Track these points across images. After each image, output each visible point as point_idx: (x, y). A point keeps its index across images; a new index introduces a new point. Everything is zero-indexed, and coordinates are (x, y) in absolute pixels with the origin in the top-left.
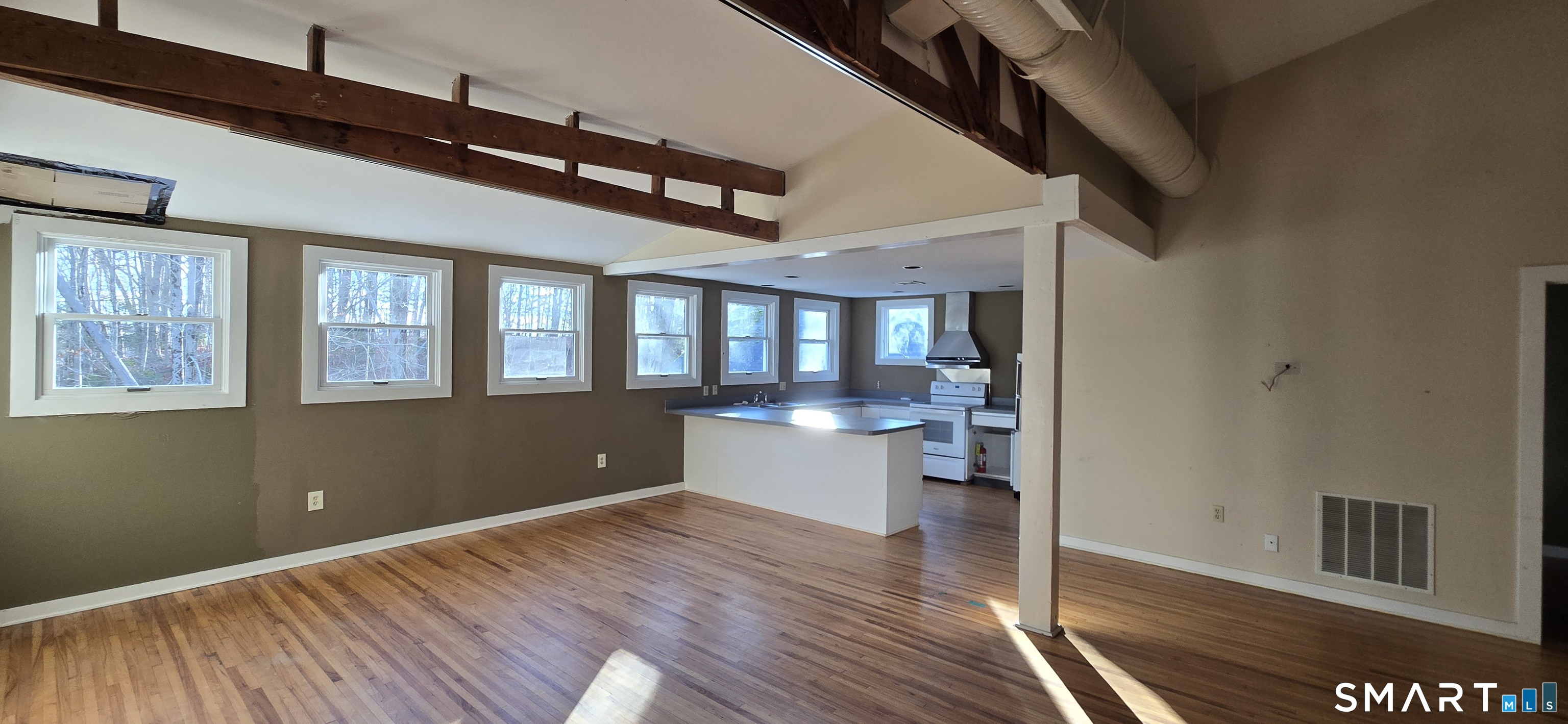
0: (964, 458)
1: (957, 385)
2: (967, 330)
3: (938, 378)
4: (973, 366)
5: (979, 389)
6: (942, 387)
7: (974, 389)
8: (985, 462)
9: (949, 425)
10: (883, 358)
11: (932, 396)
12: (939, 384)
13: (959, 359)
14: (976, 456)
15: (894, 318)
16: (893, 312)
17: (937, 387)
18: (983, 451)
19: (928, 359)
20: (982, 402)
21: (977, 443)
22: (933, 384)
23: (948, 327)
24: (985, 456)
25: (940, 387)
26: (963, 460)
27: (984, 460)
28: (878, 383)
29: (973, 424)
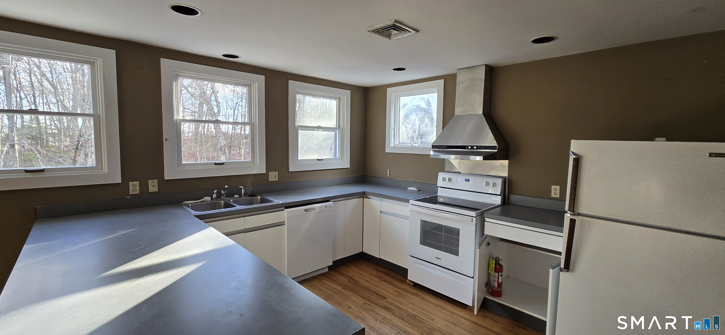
0: (473, 278)
1: (468, 178)
2: (481, 112)
3: (447, 169)
4: (487, 157)
5: (494, 185)
6: (450, 180)
7: (487, 184)
8: (501, 283)
9: (455, 233)
10: (392, 145)
11: (439, 188)
12: (447, 176)
13: (470, 147)
14: (489, 274)
15: (404, 105)
16: (403, 100)
17: (444, 179)
18: (499, 268)
19: (434, 147)
20: (498, 200)
21: (490, 257)
22: (441, 175)
23: (458, 111)
24: (502, 275)
25: (447, 180)
26: (472, 279)
27: (500, 282)
28: (388, 171)
29: (486, 233)
